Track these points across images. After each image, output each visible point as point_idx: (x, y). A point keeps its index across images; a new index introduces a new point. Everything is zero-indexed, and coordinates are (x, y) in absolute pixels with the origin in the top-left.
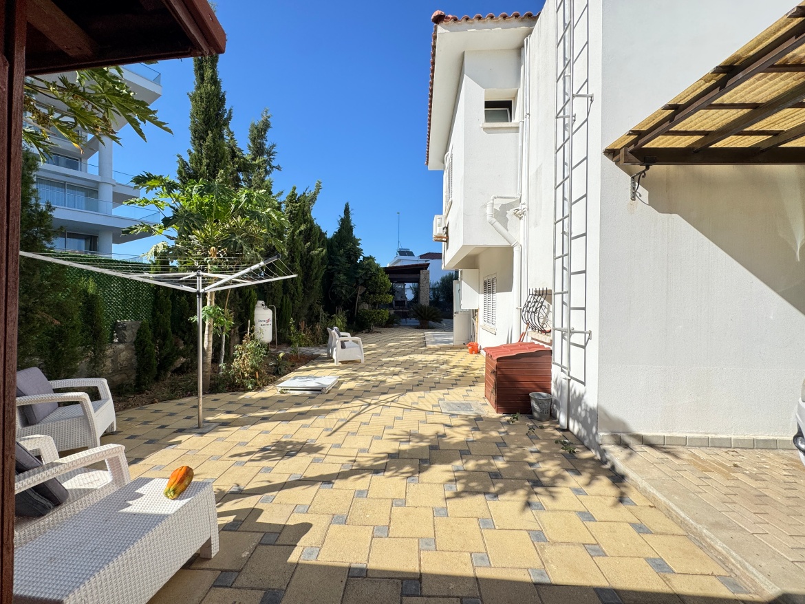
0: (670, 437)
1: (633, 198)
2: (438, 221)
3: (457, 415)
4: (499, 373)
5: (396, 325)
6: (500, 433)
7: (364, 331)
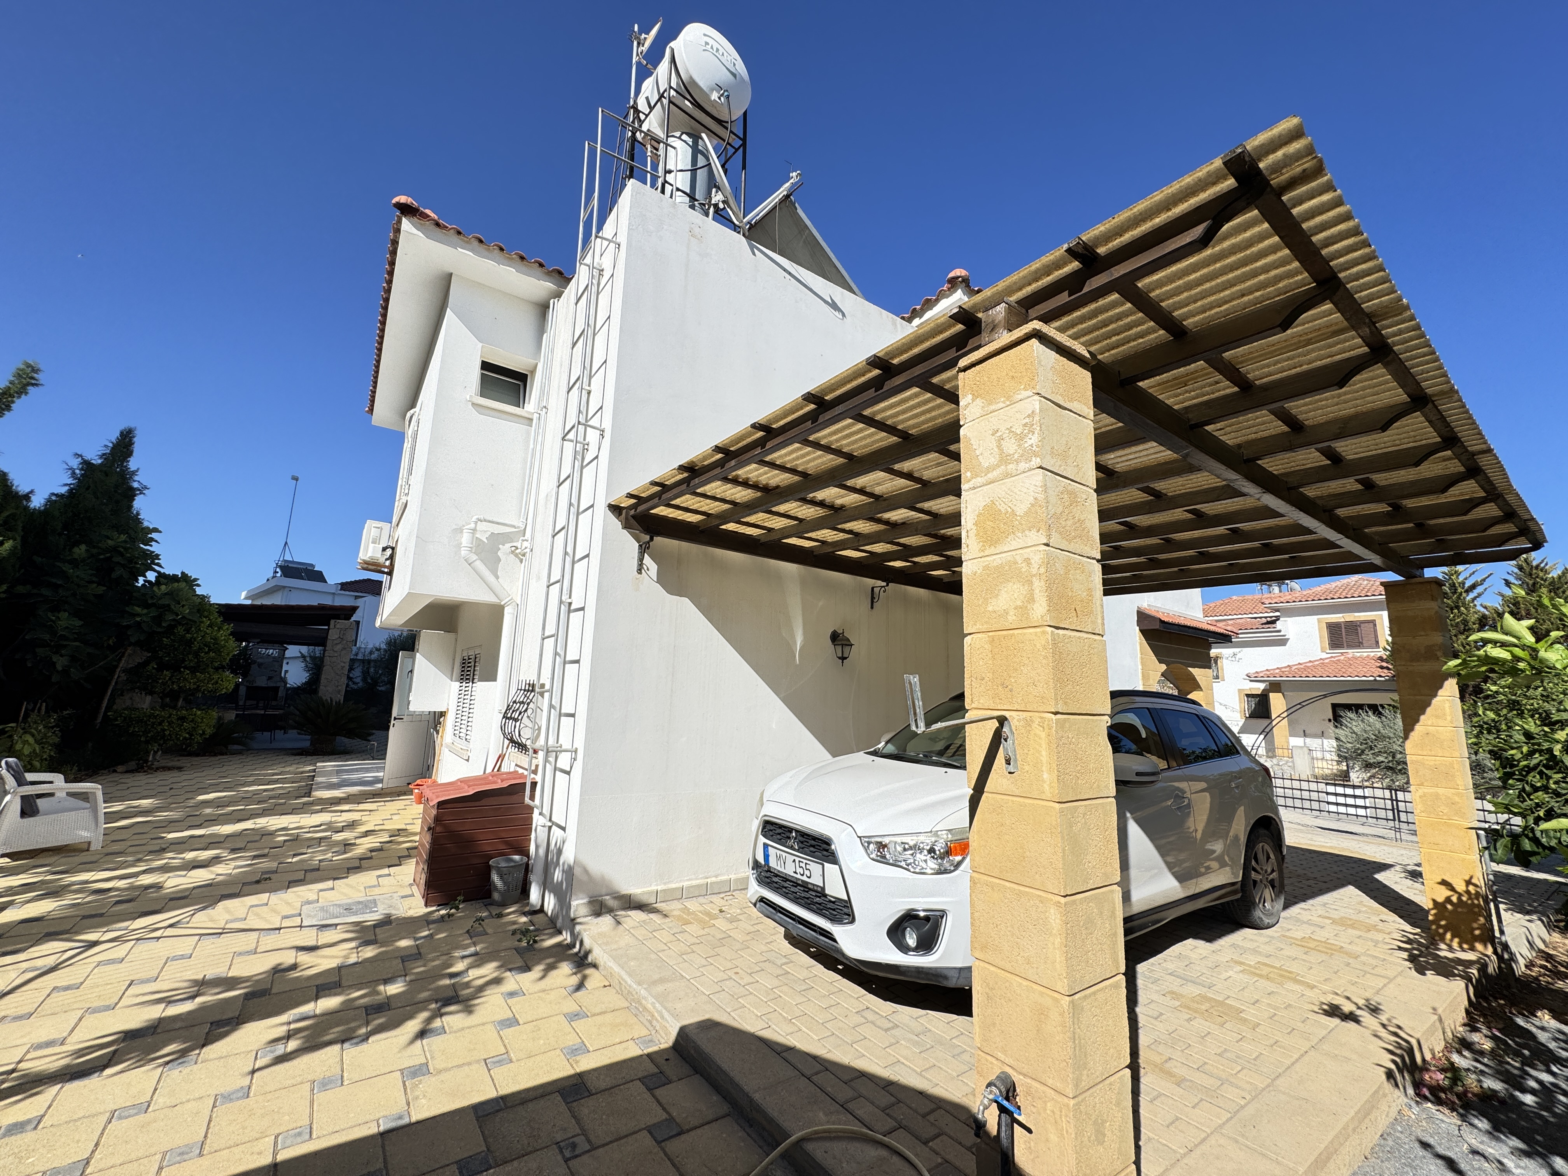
0: (664, 891)
1: (640, 571)
2: (374, 532)
3: (336, 925)
4: (438, 829)
5: (236, 747)
6: (416, 939)
7: (120, 768)
